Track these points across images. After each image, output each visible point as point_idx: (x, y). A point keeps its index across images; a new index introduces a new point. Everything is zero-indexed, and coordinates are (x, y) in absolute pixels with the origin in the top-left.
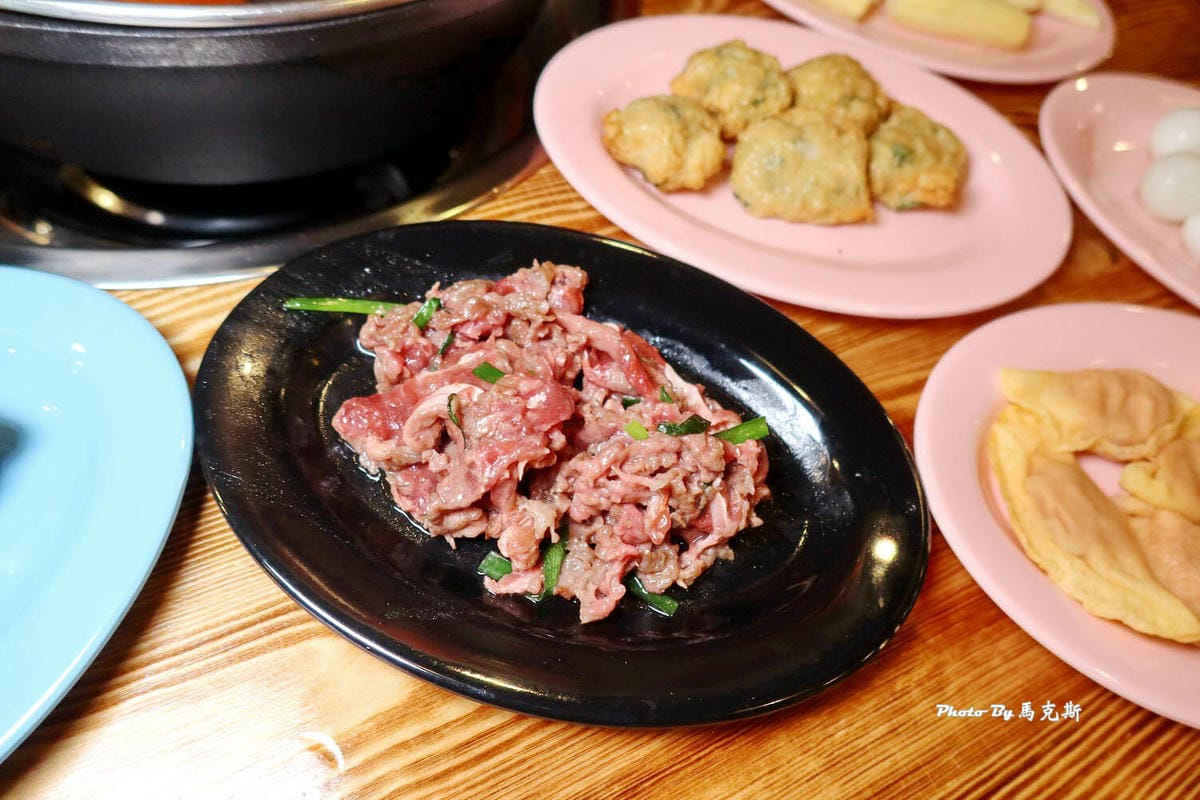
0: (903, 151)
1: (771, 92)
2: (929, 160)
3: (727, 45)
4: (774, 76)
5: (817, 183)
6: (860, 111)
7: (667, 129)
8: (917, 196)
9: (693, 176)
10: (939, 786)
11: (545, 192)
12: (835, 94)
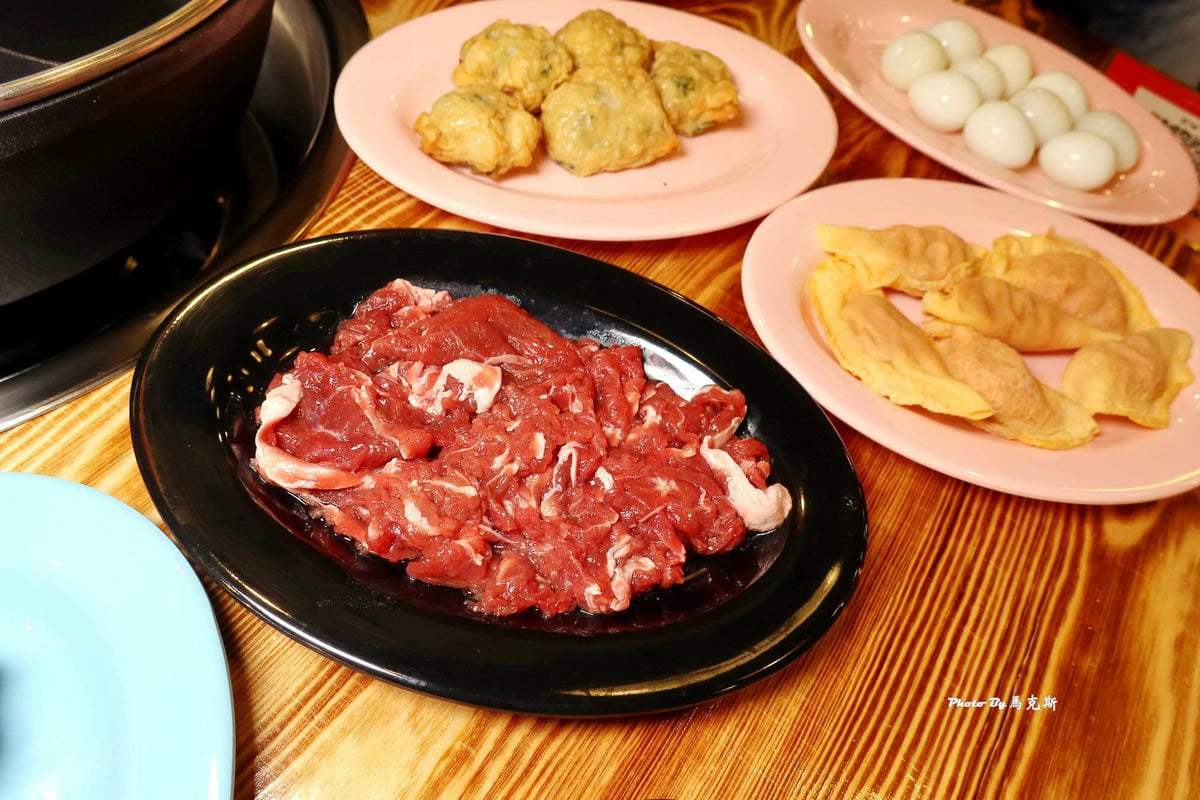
0: (684, 81)
1: (555, 60)
2: (706, 84)
3: (493, 27)
4: (550, 45)
5: (628, 129)
6: (632, 55)
7: (483, 116)
8: (708, 117)
9: (521, 155)
10: (921, 530)
11: (365, 192)
12: (607, 46)
